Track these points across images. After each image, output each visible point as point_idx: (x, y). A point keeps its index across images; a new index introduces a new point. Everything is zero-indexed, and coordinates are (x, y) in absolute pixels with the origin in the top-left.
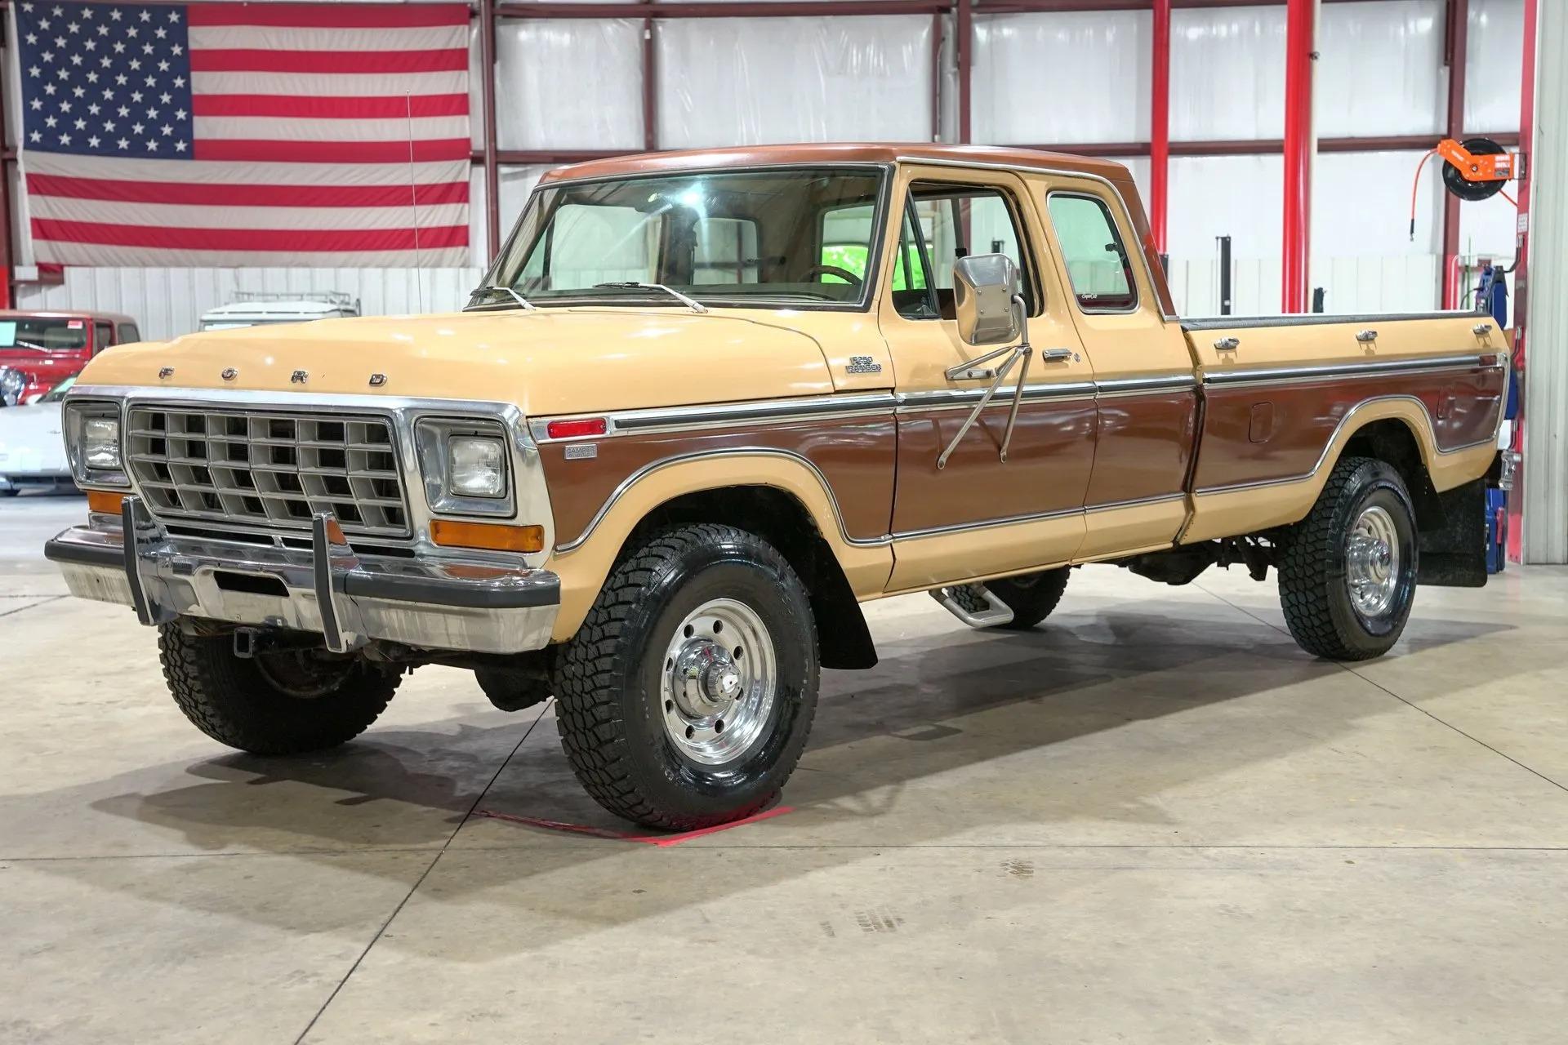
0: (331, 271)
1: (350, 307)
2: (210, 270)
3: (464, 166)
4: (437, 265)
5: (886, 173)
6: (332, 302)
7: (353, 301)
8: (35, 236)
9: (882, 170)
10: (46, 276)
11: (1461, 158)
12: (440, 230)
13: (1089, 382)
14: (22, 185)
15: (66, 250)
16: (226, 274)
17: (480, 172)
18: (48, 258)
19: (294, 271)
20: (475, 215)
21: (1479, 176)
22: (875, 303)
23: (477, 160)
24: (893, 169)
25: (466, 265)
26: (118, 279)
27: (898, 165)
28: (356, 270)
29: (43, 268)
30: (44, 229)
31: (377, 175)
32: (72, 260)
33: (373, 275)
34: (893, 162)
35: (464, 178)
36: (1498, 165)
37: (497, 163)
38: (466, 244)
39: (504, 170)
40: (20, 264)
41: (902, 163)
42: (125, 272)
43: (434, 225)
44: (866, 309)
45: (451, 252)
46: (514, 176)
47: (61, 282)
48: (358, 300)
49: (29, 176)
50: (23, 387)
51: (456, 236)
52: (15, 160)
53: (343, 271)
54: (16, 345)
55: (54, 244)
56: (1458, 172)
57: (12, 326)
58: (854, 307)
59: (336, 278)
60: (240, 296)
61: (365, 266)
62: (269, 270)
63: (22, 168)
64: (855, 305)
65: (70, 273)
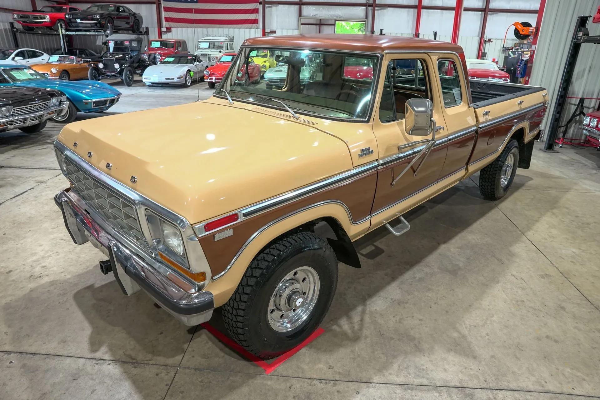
0: (227, 29)
1: (231, 38)
2: (202, 29)
3: (257, 5)
4: (251, 28)
5: (380, 58)
6: (227, 37)
7: (232, 37)
8: (165, 21)
9: (378, 57)
10: (168, 30)
11: (520, 28)
12: (252, 20)
13: (446, 138)
14: (163, 9)
15: (172, 24)
16: (205, 30)
17: (261, 6)
18: (168, 26)
19: (219, 29)
20: (260, 17)
21: (524, 33)
22: (372, 119)
23: (261, 3)
24: (382, 56)
25: (257, 28)
26: (182, 31)
27: (385, 54)
28: (233, 29)
29: (167, 28)
30: (167, 19)
31: (238, 7)
32: (173, 27)
33: (237, 30)
34: (383, 53)
35: (257, 7)
36: (530, 30)
37: (265, 4)
38: (258, 23)
39: (267, 6)
40: (163, 28)
41: (387, 53)
42: (184, 29)
43: (250, 19)
44: (368, 122)
45: (254, 25)
46: (269, 7)
47: (171, 32)
48: (233, 36)
49: (164, 7)
50: (160, 58)
51: (255, 21)
52: (161, 3)
53: (230, 29)
54: (160, 47)
55: (169, 23)
56: (519, 31)
57: (159, 43)
58: (363, 121)
59: (228, 31)
60: (208, 36)
61: (235, 28)
62: (214, 29)
63: (162, 6)
64: (363, 120)
65: (173, 29)
